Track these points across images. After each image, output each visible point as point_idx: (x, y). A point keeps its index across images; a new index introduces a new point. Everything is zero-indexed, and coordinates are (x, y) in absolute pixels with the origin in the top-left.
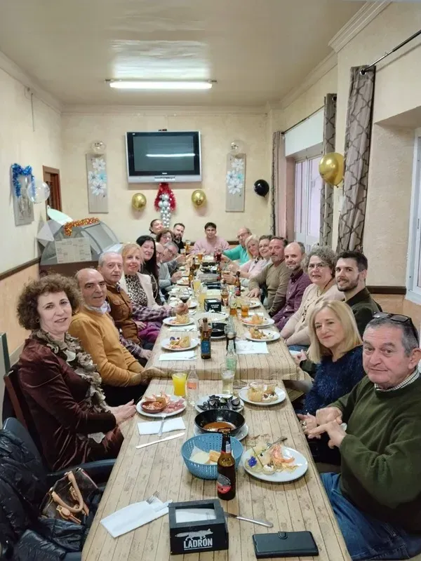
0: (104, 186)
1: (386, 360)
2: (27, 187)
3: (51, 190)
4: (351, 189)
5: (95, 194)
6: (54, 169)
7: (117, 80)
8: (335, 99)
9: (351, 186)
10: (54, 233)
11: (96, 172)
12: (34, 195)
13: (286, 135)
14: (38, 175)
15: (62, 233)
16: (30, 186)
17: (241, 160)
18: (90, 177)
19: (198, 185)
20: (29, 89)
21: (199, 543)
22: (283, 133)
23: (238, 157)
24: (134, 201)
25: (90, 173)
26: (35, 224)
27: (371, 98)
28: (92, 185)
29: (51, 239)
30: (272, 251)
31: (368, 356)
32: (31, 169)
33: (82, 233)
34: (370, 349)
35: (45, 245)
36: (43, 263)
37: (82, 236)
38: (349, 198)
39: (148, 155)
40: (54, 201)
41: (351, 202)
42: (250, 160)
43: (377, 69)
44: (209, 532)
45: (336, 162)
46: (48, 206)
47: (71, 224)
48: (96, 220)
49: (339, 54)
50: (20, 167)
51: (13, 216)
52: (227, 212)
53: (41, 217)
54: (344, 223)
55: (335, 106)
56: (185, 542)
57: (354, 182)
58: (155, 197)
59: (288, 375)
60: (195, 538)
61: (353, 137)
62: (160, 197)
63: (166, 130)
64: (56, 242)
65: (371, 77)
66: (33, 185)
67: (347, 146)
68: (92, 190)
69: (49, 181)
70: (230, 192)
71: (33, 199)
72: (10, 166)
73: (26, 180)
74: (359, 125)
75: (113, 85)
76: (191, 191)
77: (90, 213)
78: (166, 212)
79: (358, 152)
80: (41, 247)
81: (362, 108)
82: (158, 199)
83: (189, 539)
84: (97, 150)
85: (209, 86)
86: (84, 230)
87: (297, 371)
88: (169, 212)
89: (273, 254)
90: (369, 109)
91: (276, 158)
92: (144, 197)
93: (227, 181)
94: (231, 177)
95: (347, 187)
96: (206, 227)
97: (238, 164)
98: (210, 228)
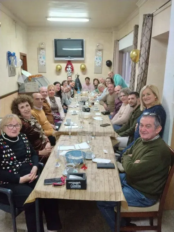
0: (44, 61)
1: (147, 130)
2: (13, 61)
3: (23, 62)
4: (142, 64)
5: (41, 65)
6: (25, 54)
7: (50, 17)
8: (138, 27)
9: (143, 63)
10: (24, 80)
11: (41, 56)
12: (16, 64)
13: (119, 42)
14: (18, 56)
15: (28, 80)
16: (14, 60)
17: (101, 52)
18: (39, 58)
19: (83, 62)
20: (14, 21)
21: (76, 186)
22: (118, 41)
23: (100, 50)
24: (57, 68)
25: (39, 56)
26: (17, 76)
27: (151, 27)
28: (40, 61)
29: (23, 82)
30: (109, 88)
31: (141, 128)
32: (15, 53)
33: (36, 80)
34: (142, 126)
35: (20, 85)
36: (20, 92)
37: (35, 82)
38: (142, 68)
39: (63, 49)
40: (24, 67)
41: (143, 70)
42: (104, 52)
43: (154, 15)
44: (80, 183)
45: (137, 53)
46: (22, 69)
47: (31, 76)
48: (41, 75)
49: (140, 9)
50: (10, 53)
51: (8, 73)
52: (95, 73)
53: (19, 73)
54: (139, 78)
55: (138, 30)
56: (71, 185)
57: (144, 61)
58: (65, 66)
59: (111, 135)
60: (75, 184)
61: (144, 43)
62: (67, 66)
63: (70, 38)
64: (25, 84)
65: (151, 19)
66: (16, 60)
67: (141, 47)
68: (40, 63)
69: (22, 58)
70: (96, 65)
71: (16, 66)
72: (6, 52)
73: (13, 58)
74: (146, 38)
75: (48, 19)
76: (80, 64)
77: (39, 72)
78: (70, 73)
79: (146, 49)
80: (19, 86)
81: (147, 31)
82: (67, 67)
83: (73, 184)
84: (42, 46)
85: (87, 20)
86: (36, 79)
87: (114, 134)
88: (71, 73)
89: (110, 90)
90: (150, 32)
91: (115, 51)
92: (61, 66)
93: (95, 61)
94: (97, 59)
95: (141, 63)
96: (85, 79)
97: (100, 53)
98: (87, 79)
